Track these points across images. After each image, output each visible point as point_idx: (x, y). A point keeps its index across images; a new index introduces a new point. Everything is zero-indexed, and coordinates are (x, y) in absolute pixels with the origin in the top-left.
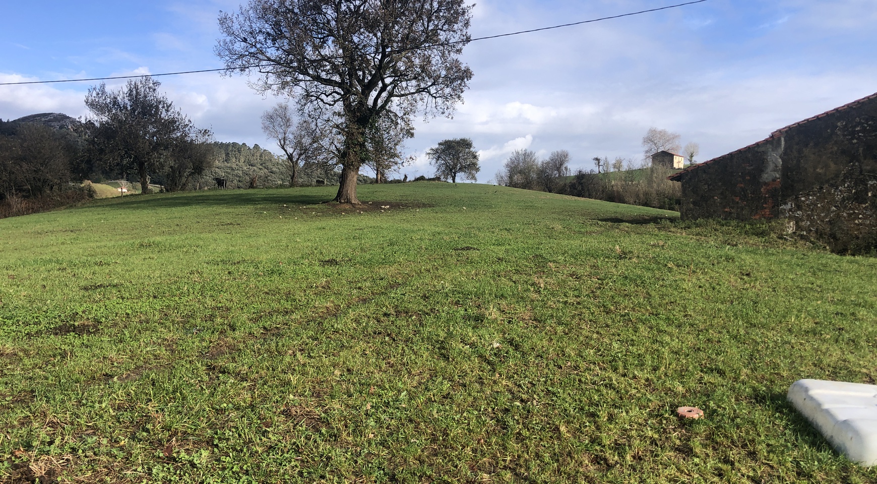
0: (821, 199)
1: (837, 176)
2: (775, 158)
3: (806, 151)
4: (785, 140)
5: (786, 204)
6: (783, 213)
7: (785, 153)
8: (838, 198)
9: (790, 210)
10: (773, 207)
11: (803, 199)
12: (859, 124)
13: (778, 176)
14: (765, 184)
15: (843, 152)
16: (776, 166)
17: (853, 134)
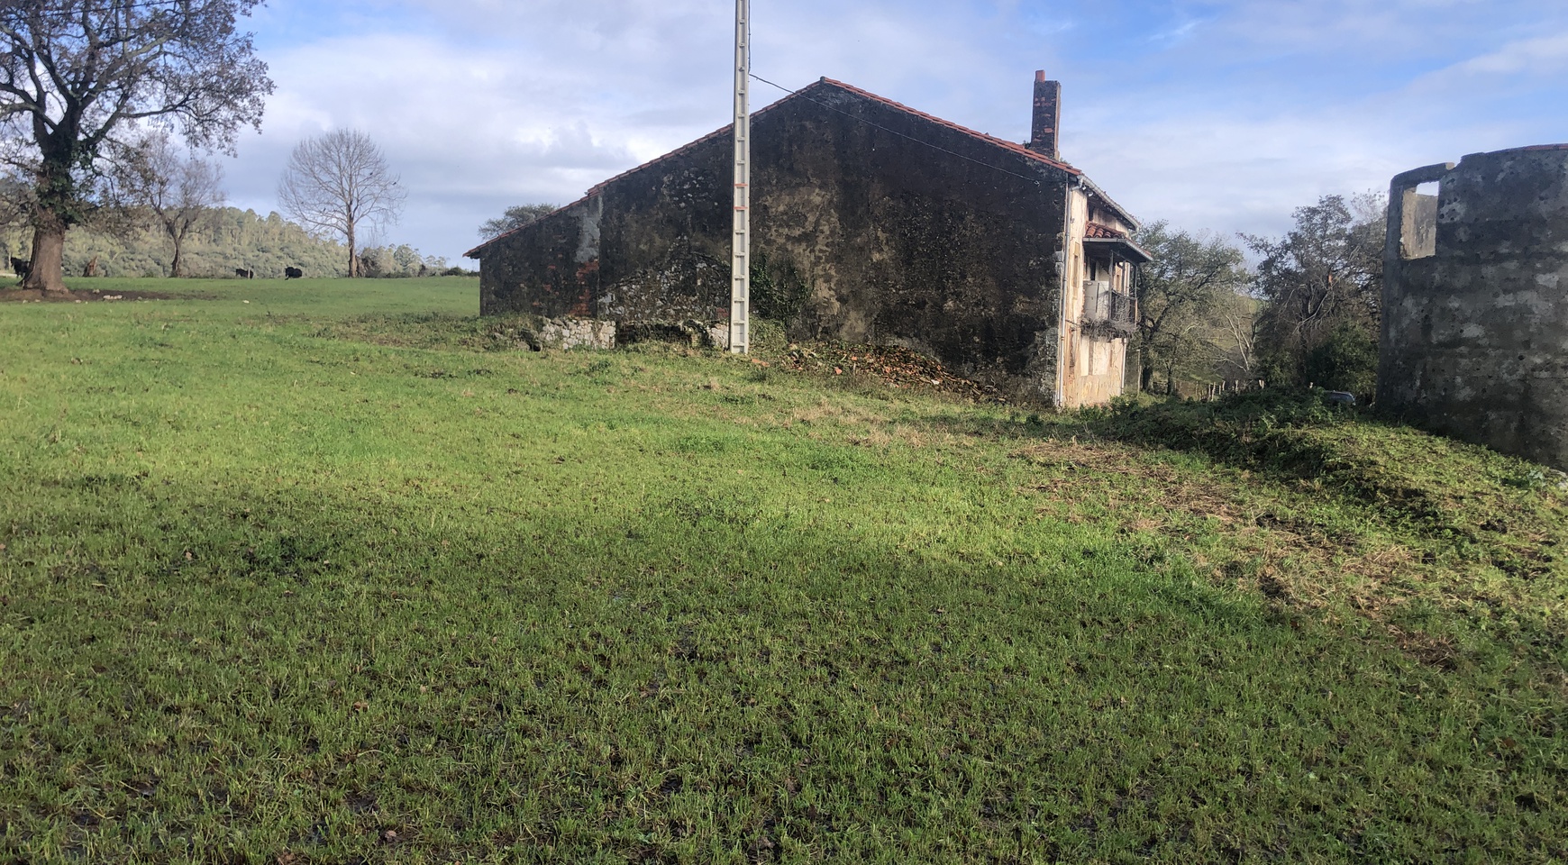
0: (645, 289)
1: (662, 255)
2: (591, 228)
3: (628, 217)
4: (604, 202)
5: (605, 295)
6: (602, 310)
7: (604, 220)
8: (665, 287)
9: (611, 305)
10: (591, 300)
11: (625, 288)
12: (689, 179)
13: (596, 254)
14: (582, 265)
15: (670, 221)
16: (593, 240)
17: (681, 193)
